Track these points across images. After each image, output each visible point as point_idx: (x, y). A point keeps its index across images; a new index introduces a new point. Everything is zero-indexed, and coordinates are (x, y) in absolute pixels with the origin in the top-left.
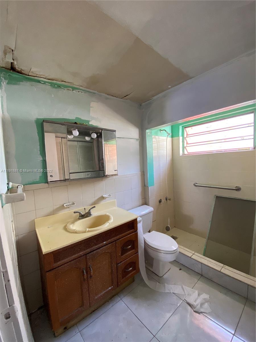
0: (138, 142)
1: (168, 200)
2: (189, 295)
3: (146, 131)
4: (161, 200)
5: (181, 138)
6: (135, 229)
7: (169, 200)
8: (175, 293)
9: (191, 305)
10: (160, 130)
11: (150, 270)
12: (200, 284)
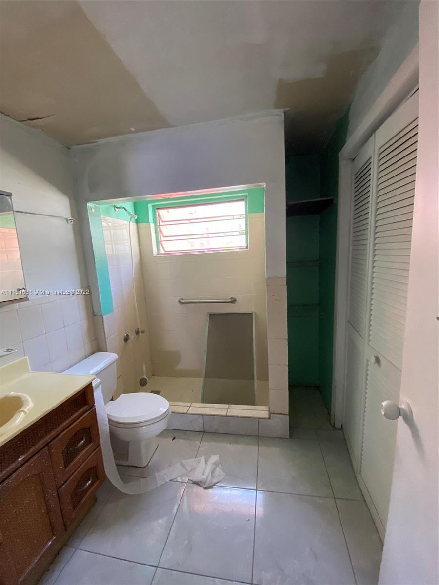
0: (70, 226)
1: (140, 333)
2: (193, 469)
3: (88, 205)
4: (127, 336)
5: (152, 225)
6: (90, 404)
7: (143, 332)
8: (174, 479)
9: (199, 483)
10: (115, 207)
11: (124, 466)
12: (206, 445)
